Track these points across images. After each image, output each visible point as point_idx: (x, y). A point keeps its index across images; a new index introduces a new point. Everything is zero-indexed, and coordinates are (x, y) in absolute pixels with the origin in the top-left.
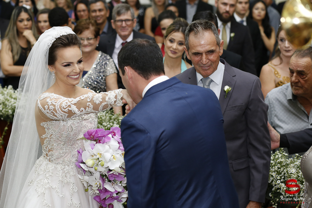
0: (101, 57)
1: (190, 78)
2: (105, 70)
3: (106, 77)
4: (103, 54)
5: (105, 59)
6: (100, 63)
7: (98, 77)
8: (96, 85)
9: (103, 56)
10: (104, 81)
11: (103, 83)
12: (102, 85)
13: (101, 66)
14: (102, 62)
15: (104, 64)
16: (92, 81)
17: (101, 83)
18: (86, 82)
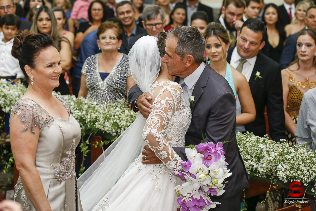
0: (122, 58)
2: (126, 71)
3: (127, 78)
6: (121, 65)
7: (119, 78)
9: (124, 58)
10: (126, 82)
11: (124, 84)
13: (122, 68)
14: (124, 64)
15: (125, 66)
16: (113, 83)
18: (108, 84)
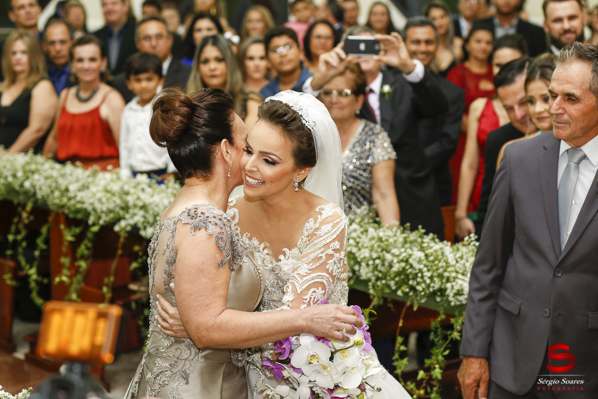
1: (546, 149)
2: (370, 154)
3: (372, 167)
4: (369, 123)
5: (370, 133)
8: (353, 183)
9: (367, 129)
10: (370, 175)
11: (367, 178)
12: (364, 183)
17: (363, 179)
